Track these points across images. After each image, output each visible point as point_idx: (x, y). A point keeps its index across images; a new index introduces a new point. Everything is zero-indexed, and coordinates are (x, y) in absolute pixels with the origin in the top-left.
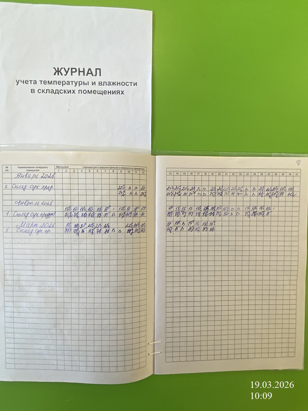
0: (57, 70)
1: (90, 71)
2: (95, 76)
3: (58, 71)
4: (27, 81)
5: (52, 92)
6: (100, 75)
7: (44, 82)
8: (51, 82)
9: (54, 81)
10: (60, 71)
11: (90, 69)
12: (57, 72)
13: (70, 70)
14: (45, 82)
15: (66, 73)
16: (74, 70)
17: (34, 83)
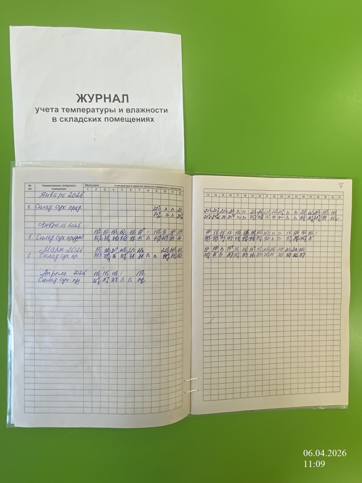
0: (80, 97)
1: (116, 97)
2: (122, 102)
3: (82, 98)
4: (47, 109)
5: (76, 121)
6: (128, 102)
7: (66, 110)
8: (75, 109)
9: (77, 109)
10: (84, 98)
11: (116, 95)
12: (81, 100)
13: (95, 96)
14: (68, 109)
15: (90, 100)
16: (99, 97)
17: (55, 111)
